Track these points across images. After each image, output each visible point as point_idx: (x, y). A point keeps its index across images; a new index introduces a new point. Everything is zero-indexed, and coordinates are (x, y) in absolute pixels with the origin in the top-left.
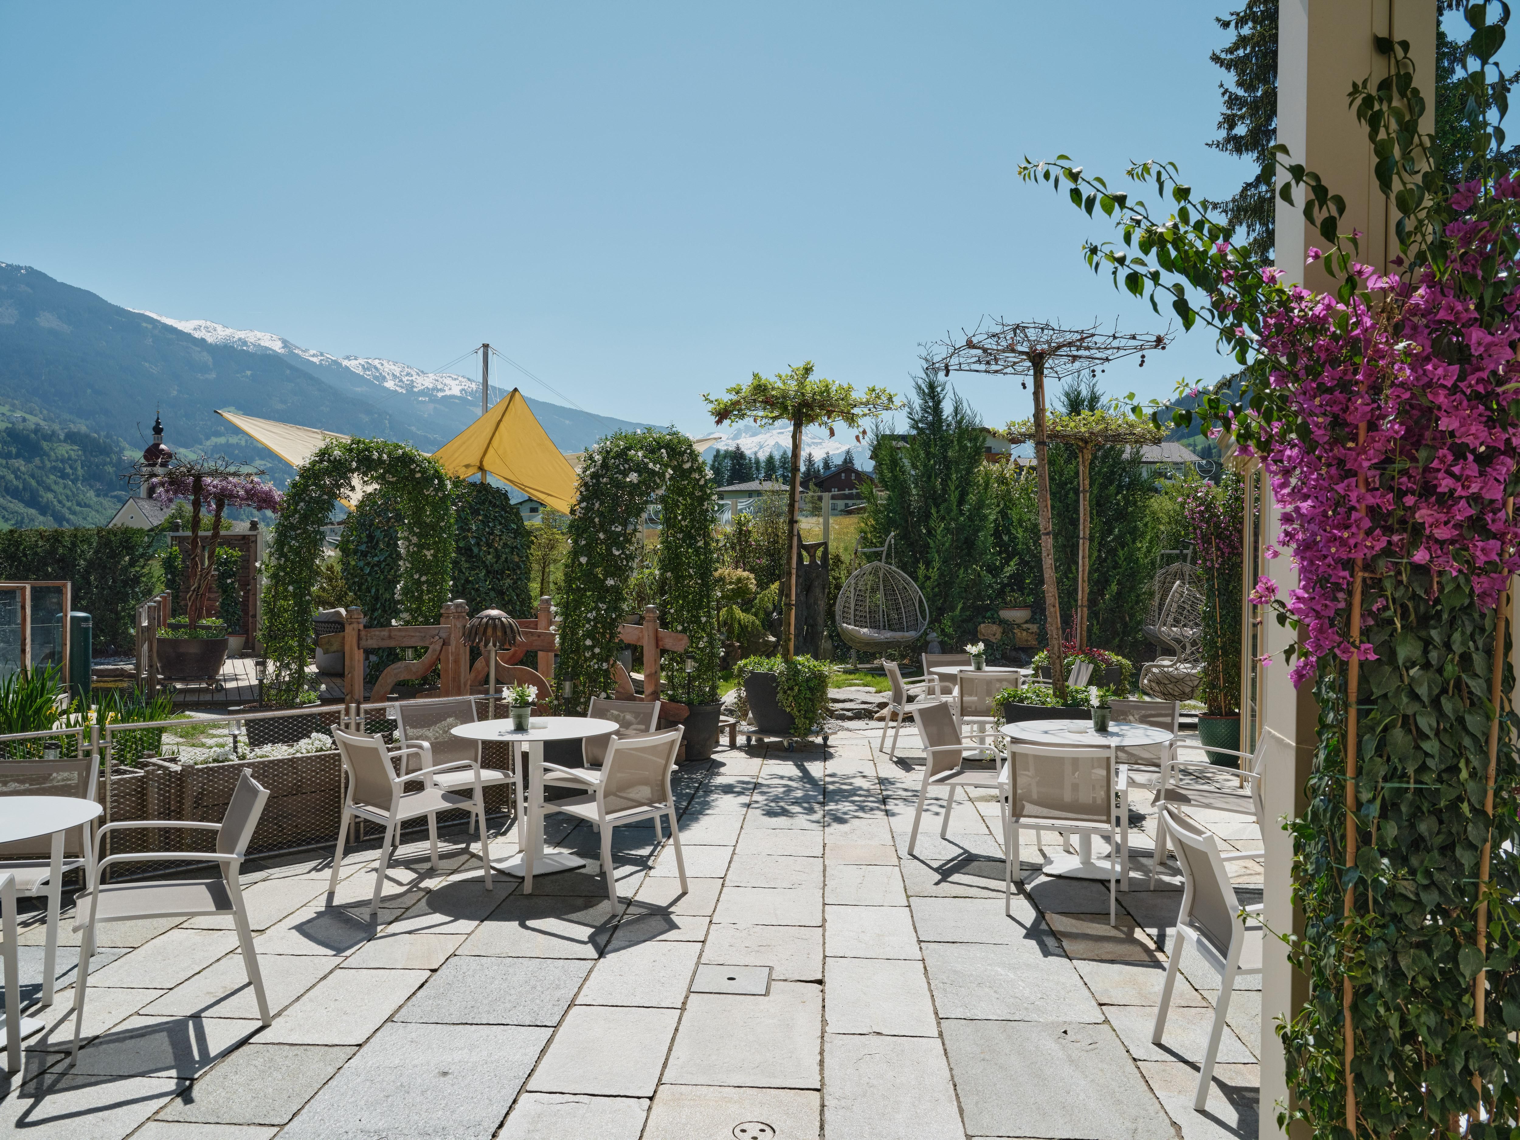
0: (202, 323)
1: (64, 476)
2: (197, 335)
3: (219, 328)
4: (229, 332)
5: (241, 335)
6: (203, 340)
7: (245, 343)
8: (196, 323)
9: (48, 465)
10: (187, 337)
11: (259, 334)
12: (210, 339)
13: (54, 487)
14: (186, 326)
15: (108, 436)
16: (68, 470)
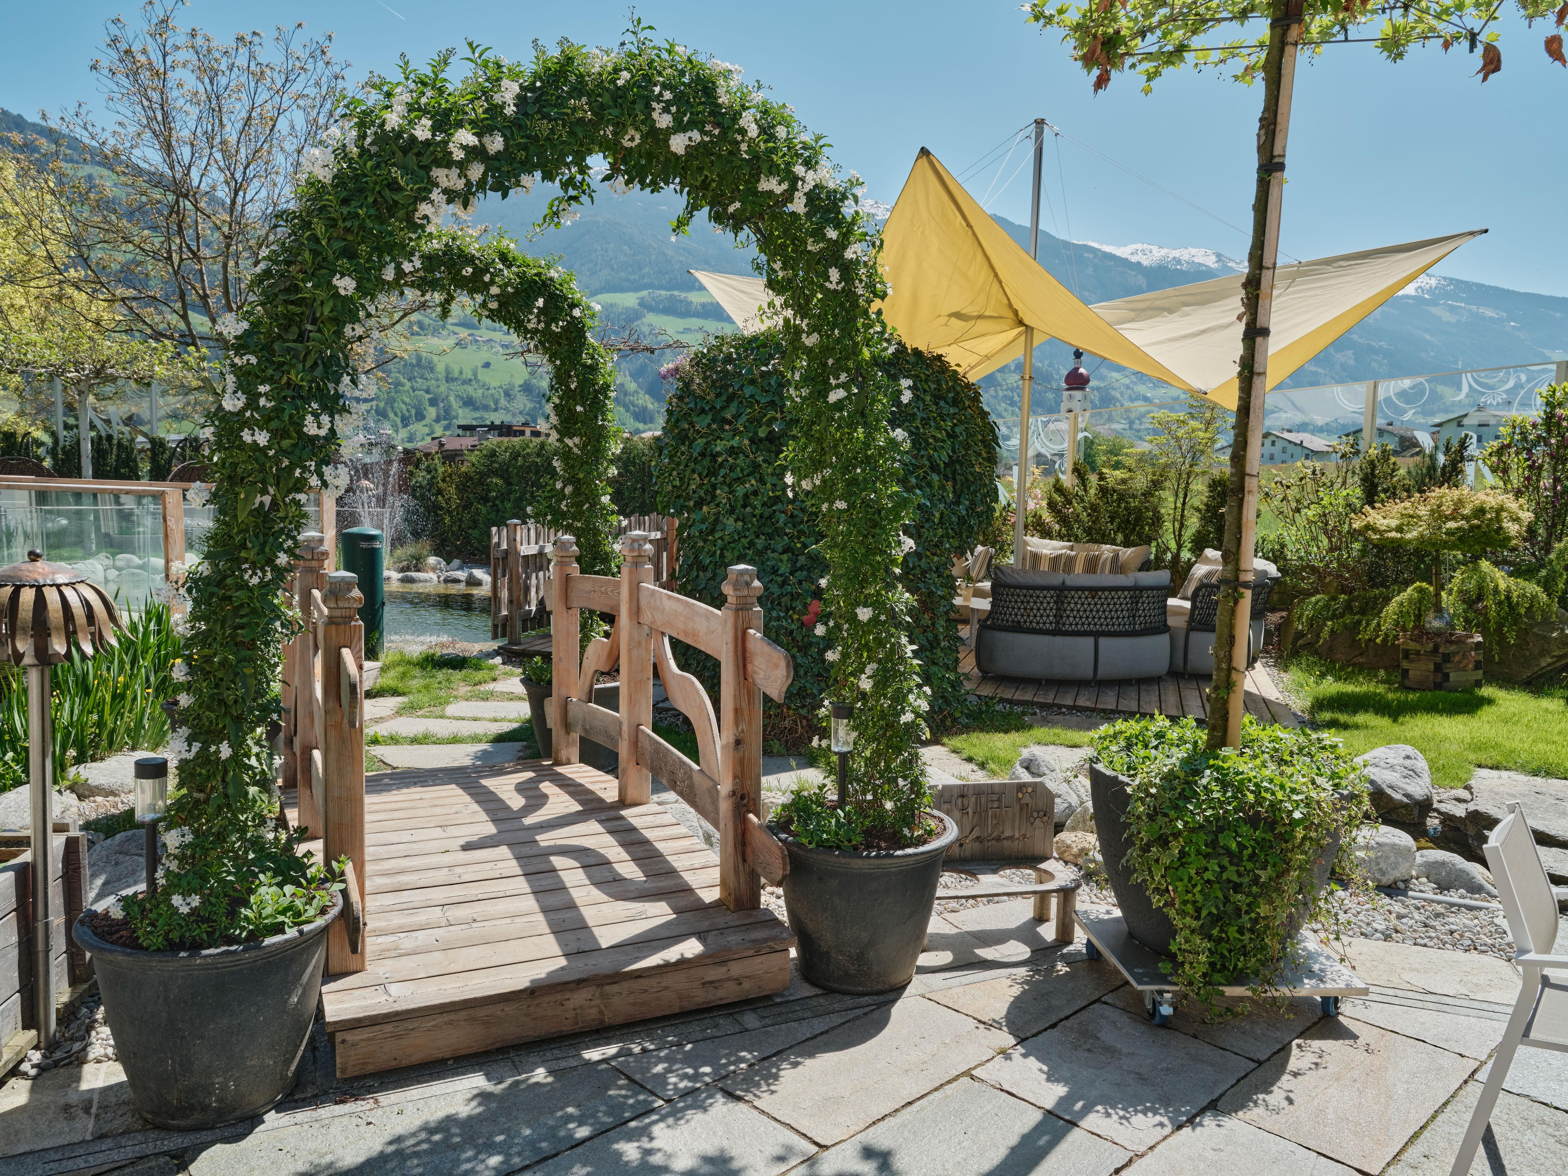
0: (1139, 246)
1: (1013, 403)
2: (1134, 259)
3: (1155, 249)
4: (1164, 251)
5: (1176, 253)
6: (1139, 263)
7: (1178, 261)
8: (1132, 247)
9: (1001, 394)
10: (1124, 262)
11: (1193, 251)
12: (1145, 262)
13: (1004, 414)
14: (1122, 252)
15: (1051, 365)
16: (1016, 398)
